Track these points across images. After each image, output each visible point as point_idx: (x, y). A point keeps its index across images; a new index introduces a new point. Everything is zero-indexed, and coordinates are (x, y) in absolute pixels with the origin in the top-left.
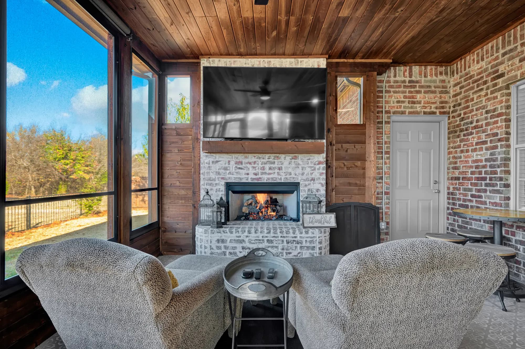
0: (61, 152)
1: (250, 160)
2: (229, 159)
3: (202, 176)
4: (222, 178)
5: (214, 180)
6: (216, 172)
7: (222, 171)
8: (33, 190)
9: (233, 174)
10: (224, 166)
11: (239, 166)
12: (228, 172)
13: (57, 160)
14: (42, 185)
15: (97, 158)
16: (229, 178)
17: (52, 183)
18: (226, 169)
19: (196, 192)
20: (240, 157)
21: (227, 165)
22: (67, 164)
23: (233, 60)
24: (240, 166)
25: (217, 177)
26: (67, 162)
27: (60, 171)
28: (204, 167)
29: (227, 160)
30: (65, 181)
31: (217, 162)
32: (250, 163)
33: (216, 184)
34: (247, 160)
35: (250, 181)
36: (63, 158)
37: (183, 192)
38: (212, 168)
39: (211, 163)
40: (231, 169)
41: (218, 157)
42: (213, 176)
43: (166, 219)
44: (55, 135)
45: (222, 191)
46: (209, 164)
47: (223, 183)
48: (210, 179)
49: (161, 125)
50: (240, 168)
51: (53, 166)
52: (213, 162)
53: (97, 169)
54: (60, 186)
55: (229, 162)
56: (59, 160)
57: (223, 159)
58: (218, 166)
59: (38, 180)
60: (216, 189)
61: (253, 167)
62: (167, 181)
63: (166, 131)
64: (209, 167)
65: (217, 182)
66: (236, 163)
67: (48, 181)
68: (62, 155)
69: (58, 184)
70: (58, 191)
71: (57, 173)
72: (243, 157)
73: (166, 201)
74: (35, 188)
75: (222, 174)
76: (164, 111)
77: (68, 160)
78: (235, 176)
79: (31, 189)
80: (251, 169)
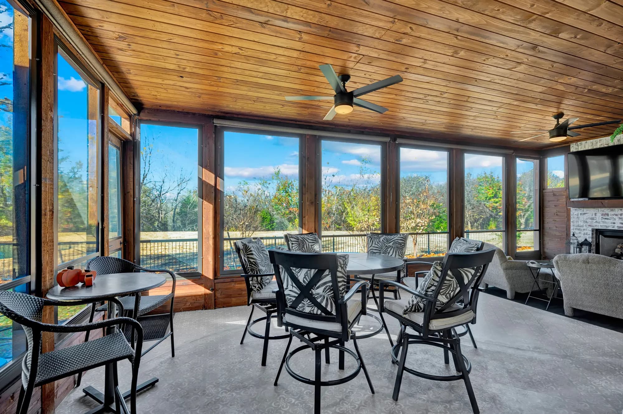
0: (491, 191)
1: (616, 213)
2: (595, 212)
3: (572, 224)
4: (590, 226)
5: (582, 226)
6: (584, 221)
7: (589, 220)
8: (469, 224)
9: (599, 223)
10: (591, 216)
11: (604, 217)
12: (595, 221)
13: (488, 199)
14: (476, 221)
15: (526, 195)
16: (596, 226)
17: (484, 220)
18: (592, 219)
19: (568, 235)
20: (606, 211)
21: (594, 216)
22: (497, 203)
23: (599, 139)
24: (606, 217)
25: (584, 224)
26: (497, 200)
27: (490, 208)
28: (574, 218)
29: (594, 213)
30: (495, 218)
31: (585, 214)
32: (616, 215)
33: (584, 229)
34: (613, 213)
35: (616, 228)
36: (493, 197)
37: (558, 234)
38: (581, 218)
39: (579, 215)
40: (598, 219)
41: (585, 210)
42: (581, 223)
43: (546, 250)
44: (486, 177)
45: (589, 235)
46: (578, 215)
47: (590, 229)
48: (578, 226)
49: (542, 190)
50: (606, 219)
51: (484, 205)
52: (581, 214)
53: (526, 207)
54: (491, 222)
55: (596, 214)
56: (490, 199)
57: (590, 212)
58: (585, 217)
59: (473, 216)
60: (584, 233)
61: (620, 218)
62: (547, 226)
63: (545, 194)
64: (578, 217)
65: (585, 228)
66: (602, 215)
67: (481, 217)
68: (492, 194)
69: (489, 220)
70: (489, 227)
71: (488, 211)
72: (610, 210)
73: (546, 239)
74: (471, 223)
75: (589, 223)
76: (545, 181)
77: (497, 198)
78: (601, 224)
79: (468, 224)
80: (617, 219)
